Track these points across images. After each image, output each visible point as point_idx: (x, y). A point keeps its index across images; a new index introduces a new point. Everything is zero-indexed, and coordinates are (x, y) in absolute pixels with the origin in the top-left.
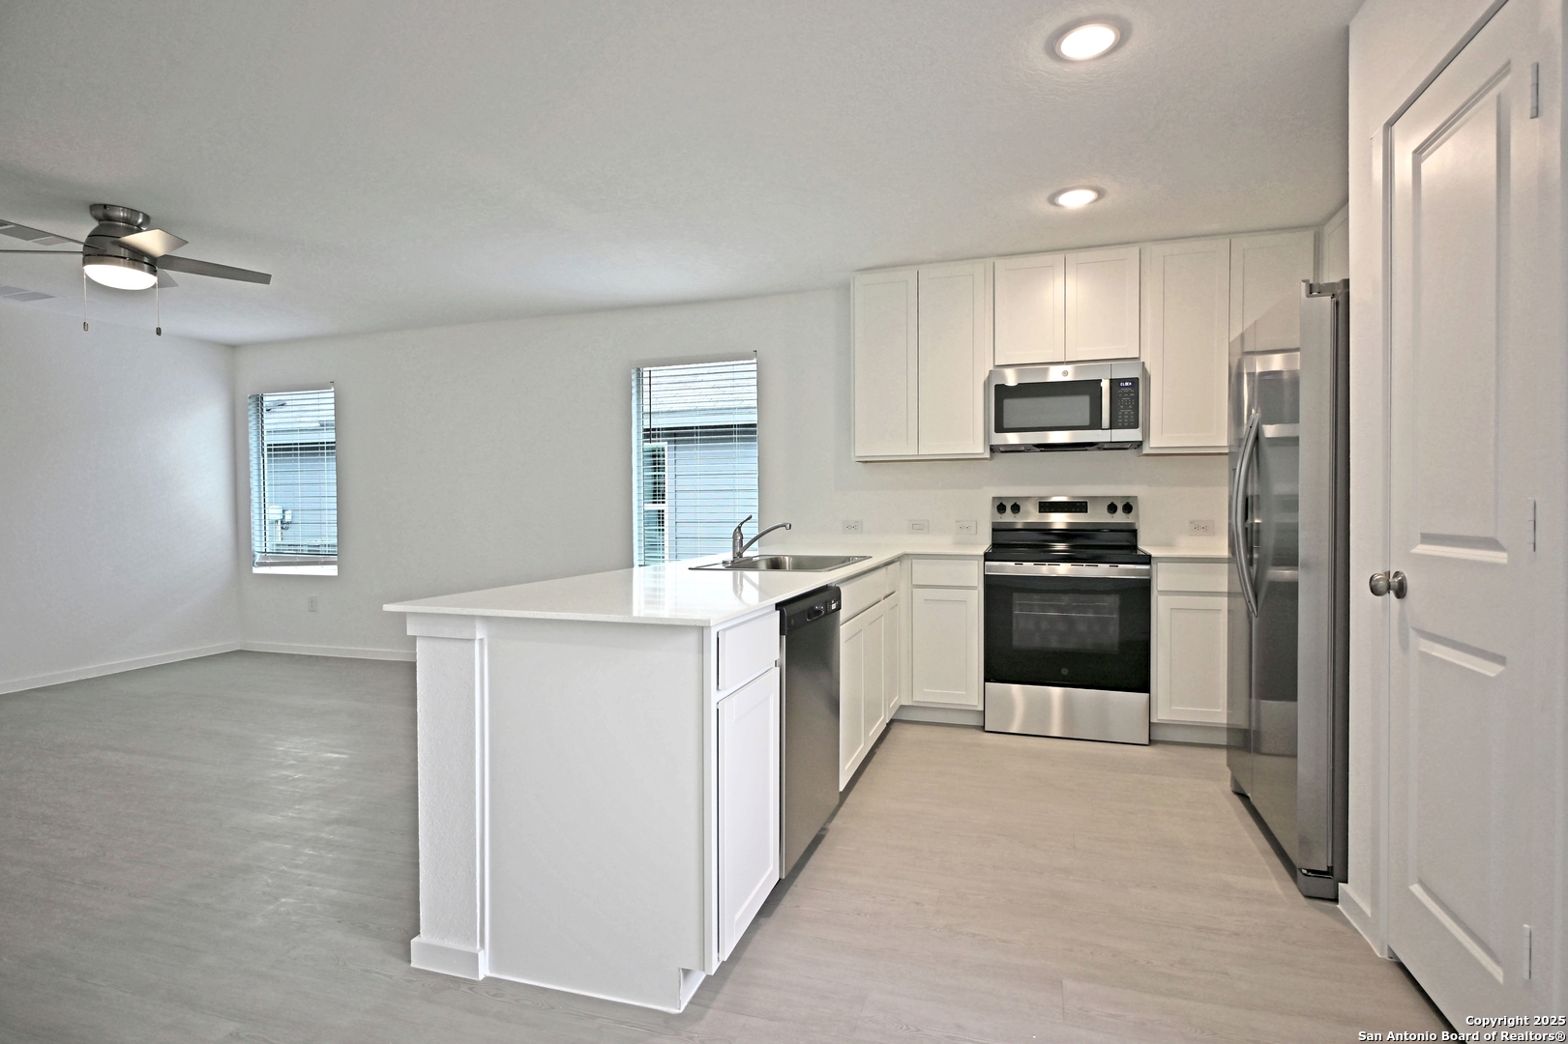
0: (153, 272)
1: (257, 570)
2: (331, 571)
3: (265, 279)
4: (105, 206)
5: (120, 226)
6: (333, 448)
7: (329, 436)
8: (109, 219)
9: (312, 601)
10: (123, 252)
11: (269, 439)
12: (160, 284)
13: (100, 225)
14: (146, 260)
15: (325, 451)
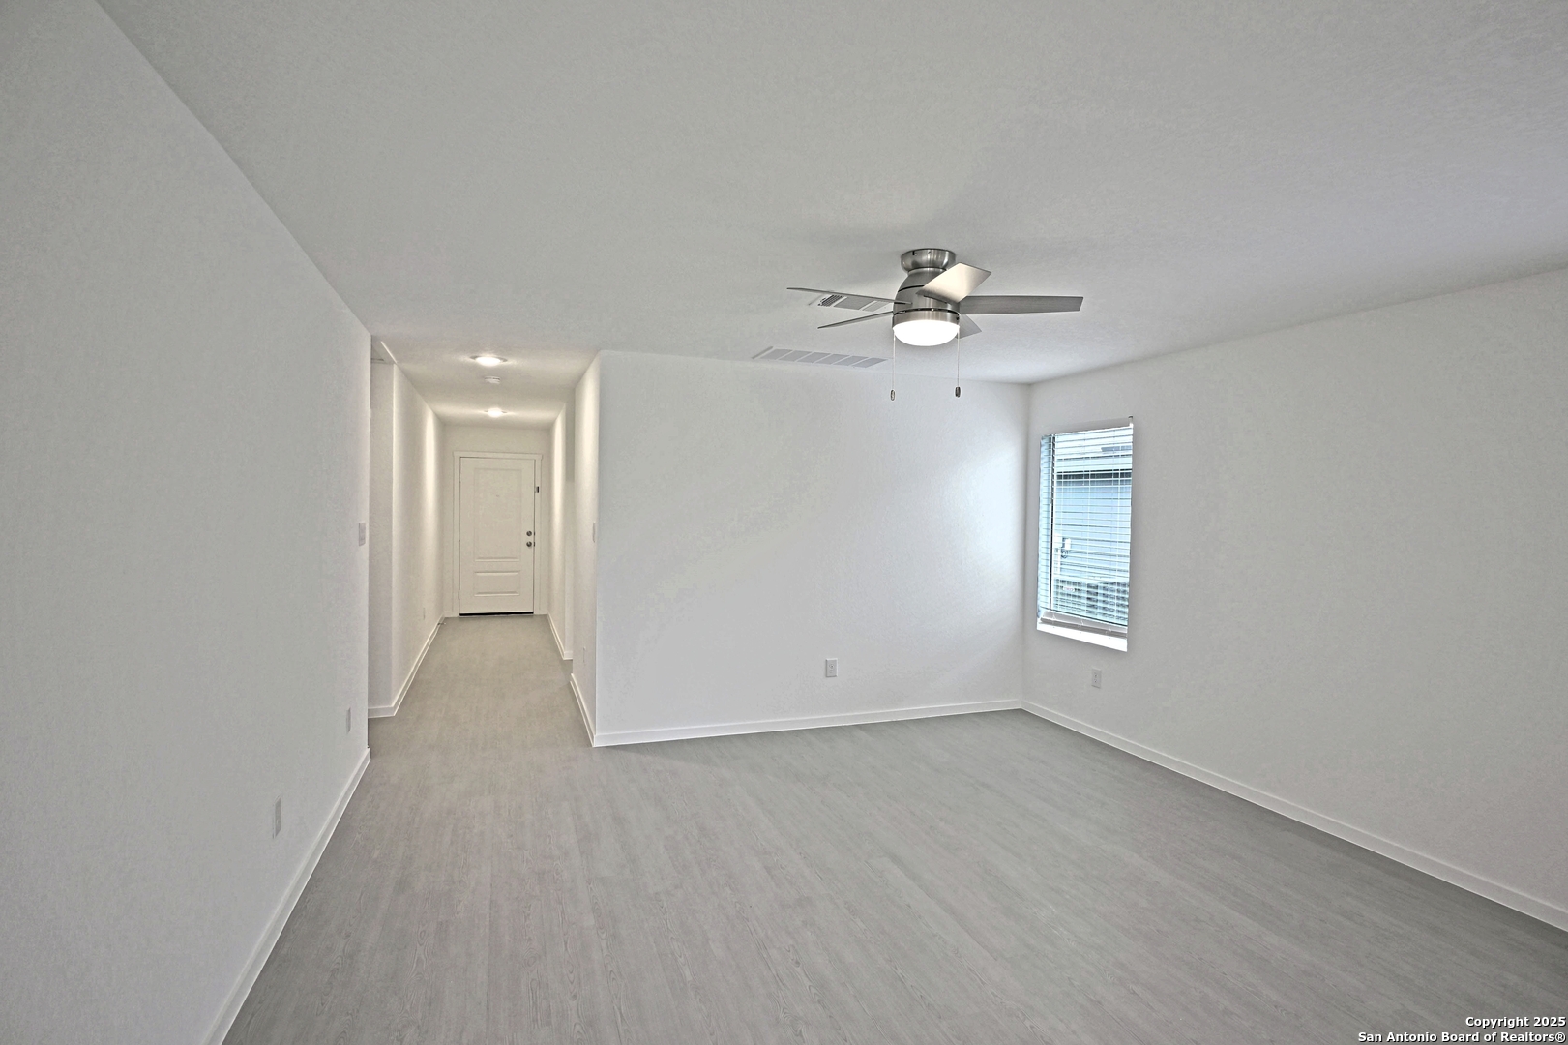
0: (956, 320)
1: (1042, 627)
2: (1120, 644)
3: (1074, 303)
4: (914, 252)
5: (926, 272)
6: (1128, 475)
7: (1125, 463)
8: (917, 266)
9: (1097, 675)
10: (929, 303)
11: (1061, 467)
12: (962, 334)
13: (910, 276)
14: (949, 307)
15: (1120, 479)
